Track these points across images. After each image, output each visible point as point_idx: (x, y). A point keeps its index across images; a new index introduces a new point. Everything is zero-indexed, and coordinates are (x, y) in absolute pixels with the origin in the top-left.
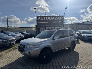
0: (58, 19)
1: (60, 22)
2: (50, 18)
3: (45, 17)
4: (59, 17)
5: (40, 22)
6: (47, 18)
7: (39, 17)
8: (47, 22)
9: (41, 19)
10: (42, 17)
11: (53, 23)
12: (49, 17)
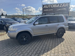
0: (63, 6)
1: (64, 9)
2: (55, 6)
3: (50, 5)
4: (64, 4)
5: (46, 10)
6: (52, 6)
7: (45, 6)
8: (52, 10)
9: (47, 7)
10: (48, 5)
11: (58, 11)
12: (54, 4)
